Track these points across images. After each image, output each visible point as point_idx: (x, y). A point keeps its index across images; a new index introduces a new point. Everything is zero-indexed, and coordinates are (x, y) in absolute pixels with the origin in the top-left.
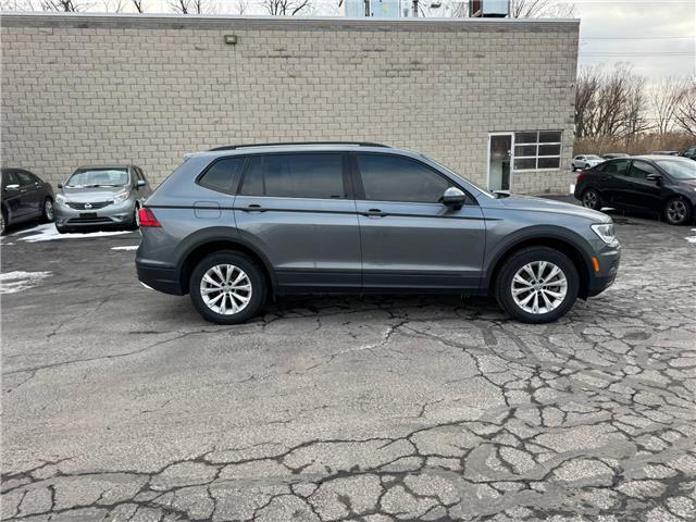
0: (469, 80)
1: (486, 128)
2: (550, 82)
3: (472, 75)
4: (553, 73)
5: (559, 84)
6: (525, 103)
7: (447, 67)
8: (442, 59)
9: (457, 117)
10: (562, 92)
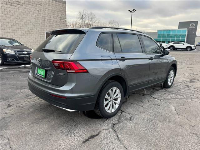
0: (37, 12)
1: (44, 30)
2: (60, 18)
3: (38, 11)
4: (61, 15)
5: (62, 19)
6: (54, 23)
7: (30, 6)
8: (28, 3)
9: (35, 24)
10: (63, 21)
